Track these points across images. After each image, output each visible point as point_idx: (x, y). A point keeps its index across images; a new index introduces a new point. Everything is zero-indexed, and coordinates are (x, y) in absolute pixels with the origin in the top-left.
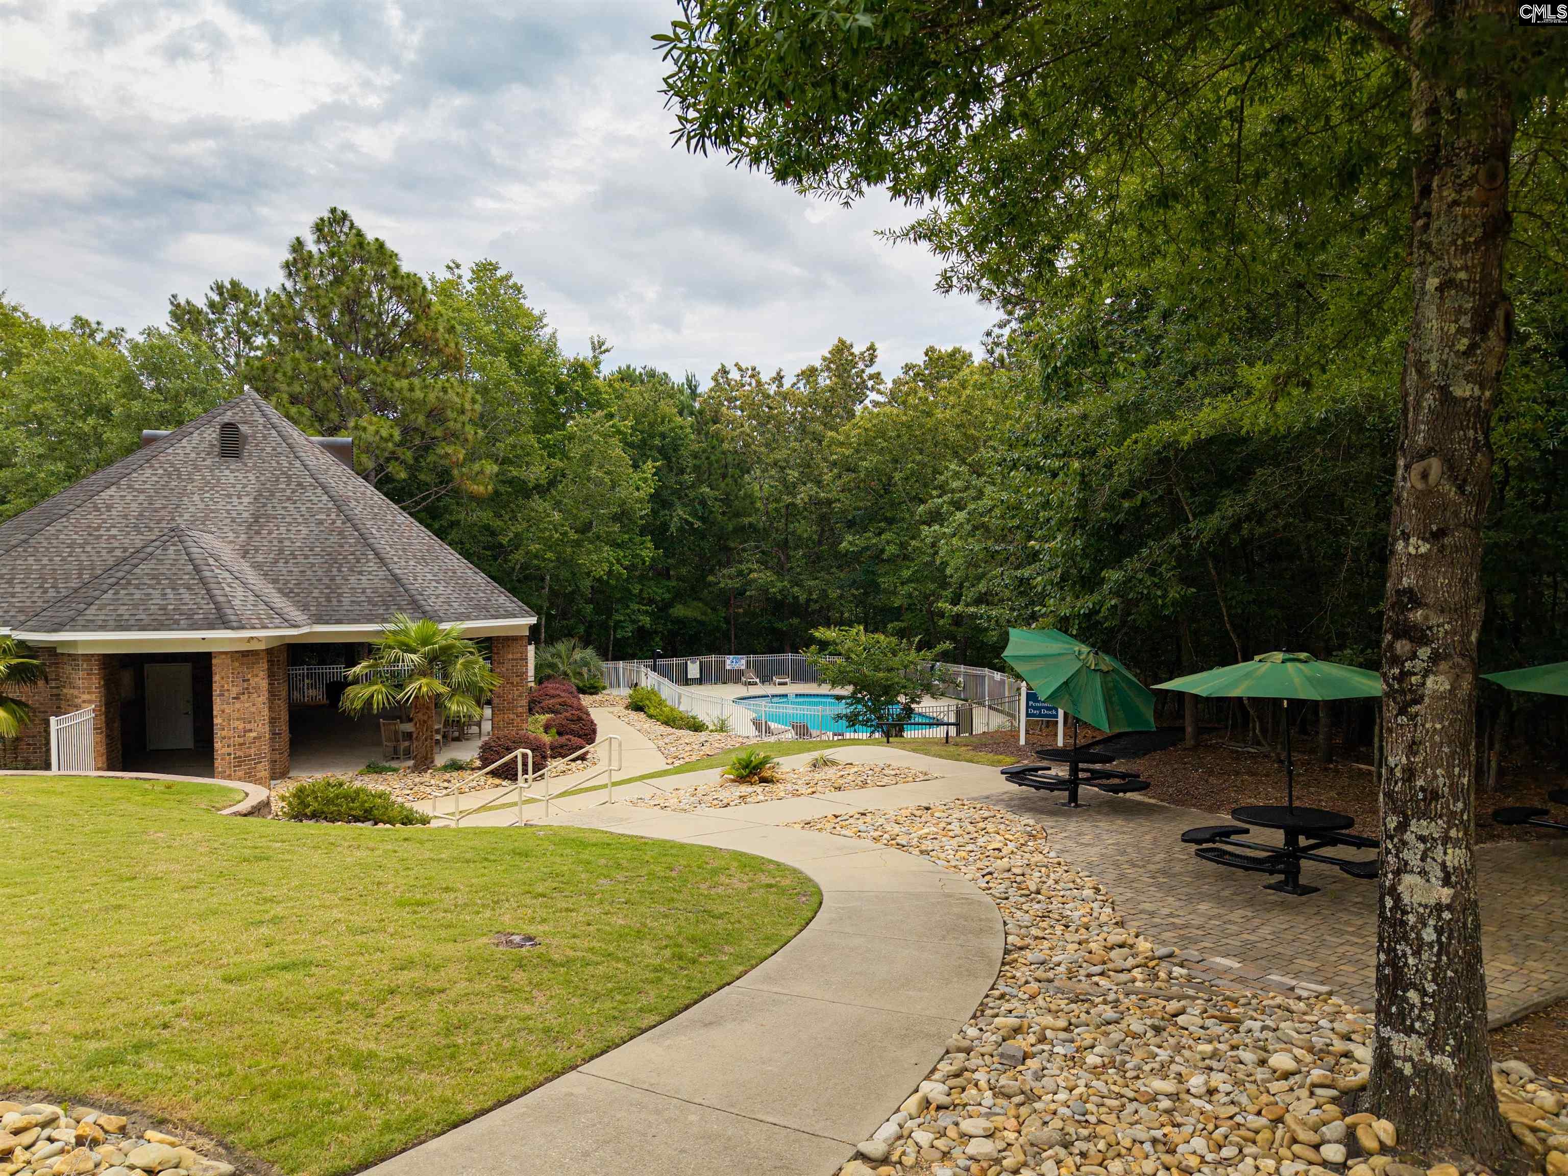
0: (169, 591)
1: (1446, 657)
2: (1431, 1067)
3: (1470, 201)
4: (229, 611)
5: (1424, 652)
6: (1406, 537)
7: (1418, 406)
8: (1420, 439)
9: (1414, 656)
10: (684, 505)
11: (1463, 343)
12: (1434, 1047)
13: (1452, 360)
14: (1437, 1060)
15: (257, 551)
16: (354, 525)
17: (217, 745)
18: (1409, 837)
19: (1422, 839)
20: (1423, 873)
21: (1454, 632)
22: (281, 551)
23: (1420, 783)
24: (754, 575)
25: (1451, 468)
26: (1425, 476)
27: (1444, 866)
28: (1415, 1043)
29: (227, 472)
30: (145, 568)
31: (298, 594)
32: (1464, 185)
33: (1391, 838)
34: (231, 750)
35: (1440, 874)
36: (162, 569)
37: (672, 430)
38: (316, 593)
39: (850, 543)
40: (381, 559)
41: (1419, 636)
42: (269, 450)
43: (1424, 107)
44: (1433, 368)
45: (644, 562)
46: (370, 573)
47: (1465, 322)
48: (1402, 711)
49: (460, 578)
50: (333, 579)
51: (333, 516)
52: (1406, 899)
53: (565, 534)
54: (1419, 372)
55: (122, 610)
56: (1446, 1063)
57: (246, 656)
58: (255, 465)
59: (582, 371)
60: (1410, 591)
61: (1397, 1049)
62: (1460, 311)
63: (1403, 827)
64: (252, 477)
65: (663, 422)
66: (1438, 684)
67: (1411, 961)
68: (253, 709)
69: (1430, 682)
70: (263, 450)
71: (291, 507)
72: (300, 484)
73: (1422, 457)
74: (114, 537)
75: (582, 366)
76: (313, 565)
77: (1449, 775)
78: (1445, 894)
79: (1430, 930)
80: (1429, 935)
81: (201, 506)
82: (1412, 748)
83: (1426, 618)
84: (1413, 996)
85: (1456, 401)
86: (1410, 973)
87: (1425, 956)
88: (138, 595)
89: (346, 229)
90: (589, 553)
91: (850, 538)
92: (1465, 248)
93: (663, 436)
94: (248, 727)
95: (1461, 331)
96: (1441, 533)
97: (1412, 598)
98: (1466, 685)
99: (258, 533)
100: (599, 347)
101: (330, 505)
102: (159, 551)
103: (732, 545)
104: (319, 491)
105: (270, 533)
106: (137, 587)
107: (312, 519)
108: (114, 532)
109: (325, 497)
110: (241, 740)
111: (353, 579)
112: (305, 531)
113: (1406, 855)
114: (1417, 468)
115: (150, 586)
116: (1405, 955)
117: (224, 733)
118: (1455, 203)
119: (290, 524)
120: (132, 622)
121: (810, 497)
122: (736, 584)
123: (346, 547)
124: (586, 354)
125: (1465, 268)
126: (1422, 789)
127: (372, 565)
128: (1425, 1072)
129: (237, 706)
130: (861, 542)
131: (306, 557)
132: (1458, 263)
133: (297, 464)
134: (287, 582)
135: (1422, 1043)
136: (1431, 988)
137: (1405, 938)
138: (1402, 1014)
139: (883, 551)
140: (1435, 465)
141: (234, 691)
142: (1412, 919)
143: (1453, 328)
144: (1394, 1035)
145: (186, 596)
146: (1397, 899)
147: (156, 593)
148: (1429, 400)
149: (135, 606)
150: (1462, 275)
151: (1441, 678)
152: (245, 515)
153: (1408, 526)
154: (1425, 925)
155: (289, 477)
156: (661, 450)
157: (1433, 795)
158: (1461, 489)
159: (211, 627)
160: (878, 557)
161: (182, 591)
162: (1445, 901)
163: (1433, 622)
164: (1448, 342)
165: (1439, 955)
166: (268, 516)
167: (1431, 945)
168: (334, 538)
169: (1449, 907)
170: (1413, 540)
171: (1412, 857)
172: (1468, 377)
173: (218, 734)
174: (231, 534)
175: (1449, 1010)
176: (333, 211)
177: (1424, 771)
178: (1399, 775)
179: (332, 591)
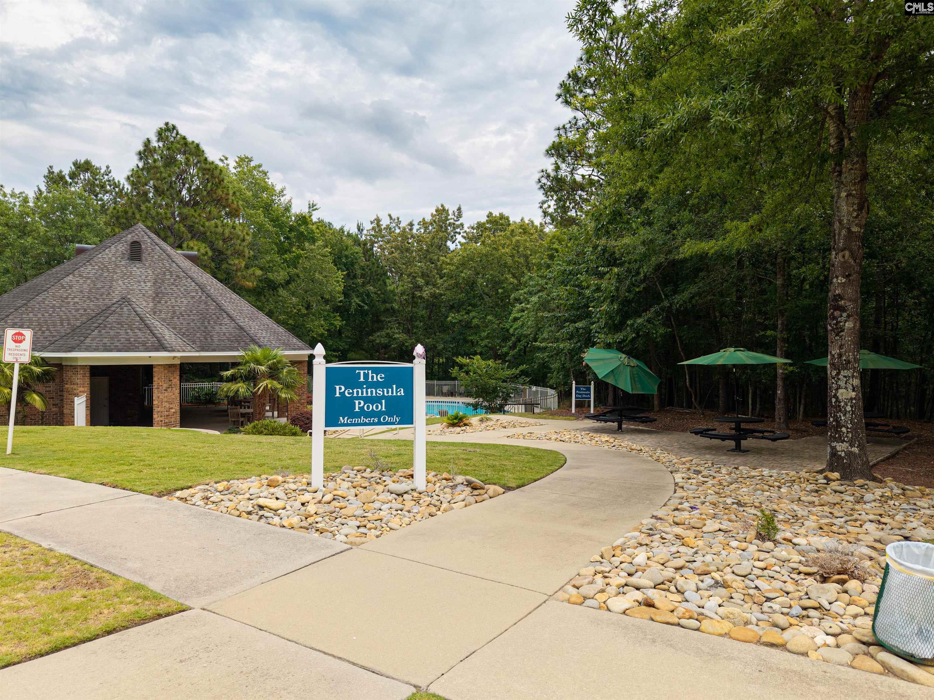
0: (129, 331)
1: (852, 316)
2: (851, 452)
3: (856, 169)
4: (165, 342)
5: (845, 315)
6: (837, 277)
7: (839, 234)
8: (841, 245)
9: (841, 316)
10: (358, 297)
11: (855, 214)
12: (852, 446)
13: (852, 219)
14: (853, 449)
15: (161, 312)
16: (212, 299)
17: (155, 416)
18: (840, 377)
19: (845, 377)
20: (846, 388)
21: (854, 308)
22: (174, 312)
23: (844, 358)
24: (397, 336)
25: (852, 254)
26: (844, 257)
27: (852, 385)
28: (845, 445)
29: (135, 269)
30: (111, 319)
31: (188, 336)
32: (854, 164)
33: (834, 378)
34: (162, 419)
35: (852, 388)
36: (123, 319)
37: (352, 254)
38: (198, 335)
39: (453, 317)
40: (231, 317)
41: (842, 309)
42: (156, 257)
43: (835, 136)
44: (845, 222)
45: (336, 327)
46: (226, 324)
47: (855, 207)
48: (837, 335)
49: (271, 328)
50: (206, 328)
51: (200, 294)
52: (840, 398)
53: (299, 310)
54: (840, 223)
55: (105, 340)
56: (855, 450)
57: (170, 367)
58: (150, 265)
59: (303, 220)
60: (839, 295)
61: (838, 448)
62: (854, 204)
63: (838, 374)
64: (150, 272)
65: (347, 249)
66: (849, 325)
67: (843, 418)
68: (173, 397)
69: (847, 324)
70: (153, 257)
71: (175, 289)
72: (177, 276)
73: (842, 251)
74: (77, 303)
75: (304, 217)
76: (194, 320)
77: (854, 355)
78: (853, 394)
79: (849, 407)
80: (849, 408)
81: (124, 287)
82: (841, 347)
83: (845, 303)
84: (844, 429)
85: (853, 232)
86: (842, 422)
87: (847, 416)
88: (112, 333)
89: (174, 135)
90: (312, 321)
91: (453, 315)
92: (855, 184)
93: (347, 257)
94: (171, 406)
95: (854, 210)
96: (849, 275)
97: (840, 297)
98: (858, 325)
99: (159, 302)
100: (312, 207)
101: (197, 288)
102: (118, 310)
103: (383, 319)
104: (189, 280)
105: (166, 302)
106: (111, 328)
107: (188, 295)
108: (76, 300)
109: (193, 284)
110: (167, 413)
111: (217, 328)
112: (185, 302)
113: (840, 383)
114: (841, 254)
115: (118, 328)
116: (840, 417)
117: (159, 409)
118: (852, 169)
119: (176, 298)
120: (113, 347)
121: (431, 293)
122: (384, 341)
123: (210, 311)
124: (305, 210)
125: (855, 190)
126: (845, 360)
127: (227, 321)
128: (849, 454)
129: (166, 394)
130: (458, 317)
131: (189, 316)
132: (853, 188)
133: (174, 265)
134: (181, 329)
135: (847, 445)
136: (850, 426)
137: (840, 411)
138: (840, 436)
139: (471, 322)
140: (847, 253)
141: (165, 386)
142: (842, 404)
143: (851, 209)
144: (838, 444)
145: (139, 334)
146: (837, 398)
147: (122, 332)
148: (844, 232)
149: (112, 338)
150: (854, 192)
151: (850, 323)
152: (150, 292)
153: (838, 273)
154: (847, 405)
155: (171, 272)
156: (345, 265)
157: (848, 362)
158: (855, 261)
159: (157, 350)
160: (468, 325)
161: (136, 331)
162: (853, 396)
163: (847, 304)
164: (850, 213)
165: (852, 415)
166: (163, 293)
167: (849, 412)
168: (203, 306)
169: (855, 399)
170: (840, 278)
171: (842, 383)
172: (856, 225)
173: (156, 410)
174: (144, 302)
175: (856, 432)
176: (167, 124)
177: (845, 354)
178: (836, 356)
179: (207, 334)
